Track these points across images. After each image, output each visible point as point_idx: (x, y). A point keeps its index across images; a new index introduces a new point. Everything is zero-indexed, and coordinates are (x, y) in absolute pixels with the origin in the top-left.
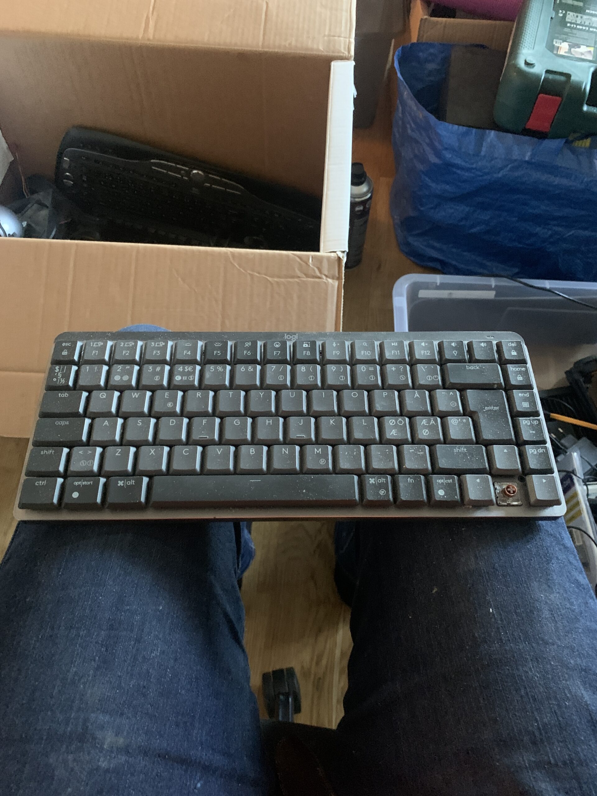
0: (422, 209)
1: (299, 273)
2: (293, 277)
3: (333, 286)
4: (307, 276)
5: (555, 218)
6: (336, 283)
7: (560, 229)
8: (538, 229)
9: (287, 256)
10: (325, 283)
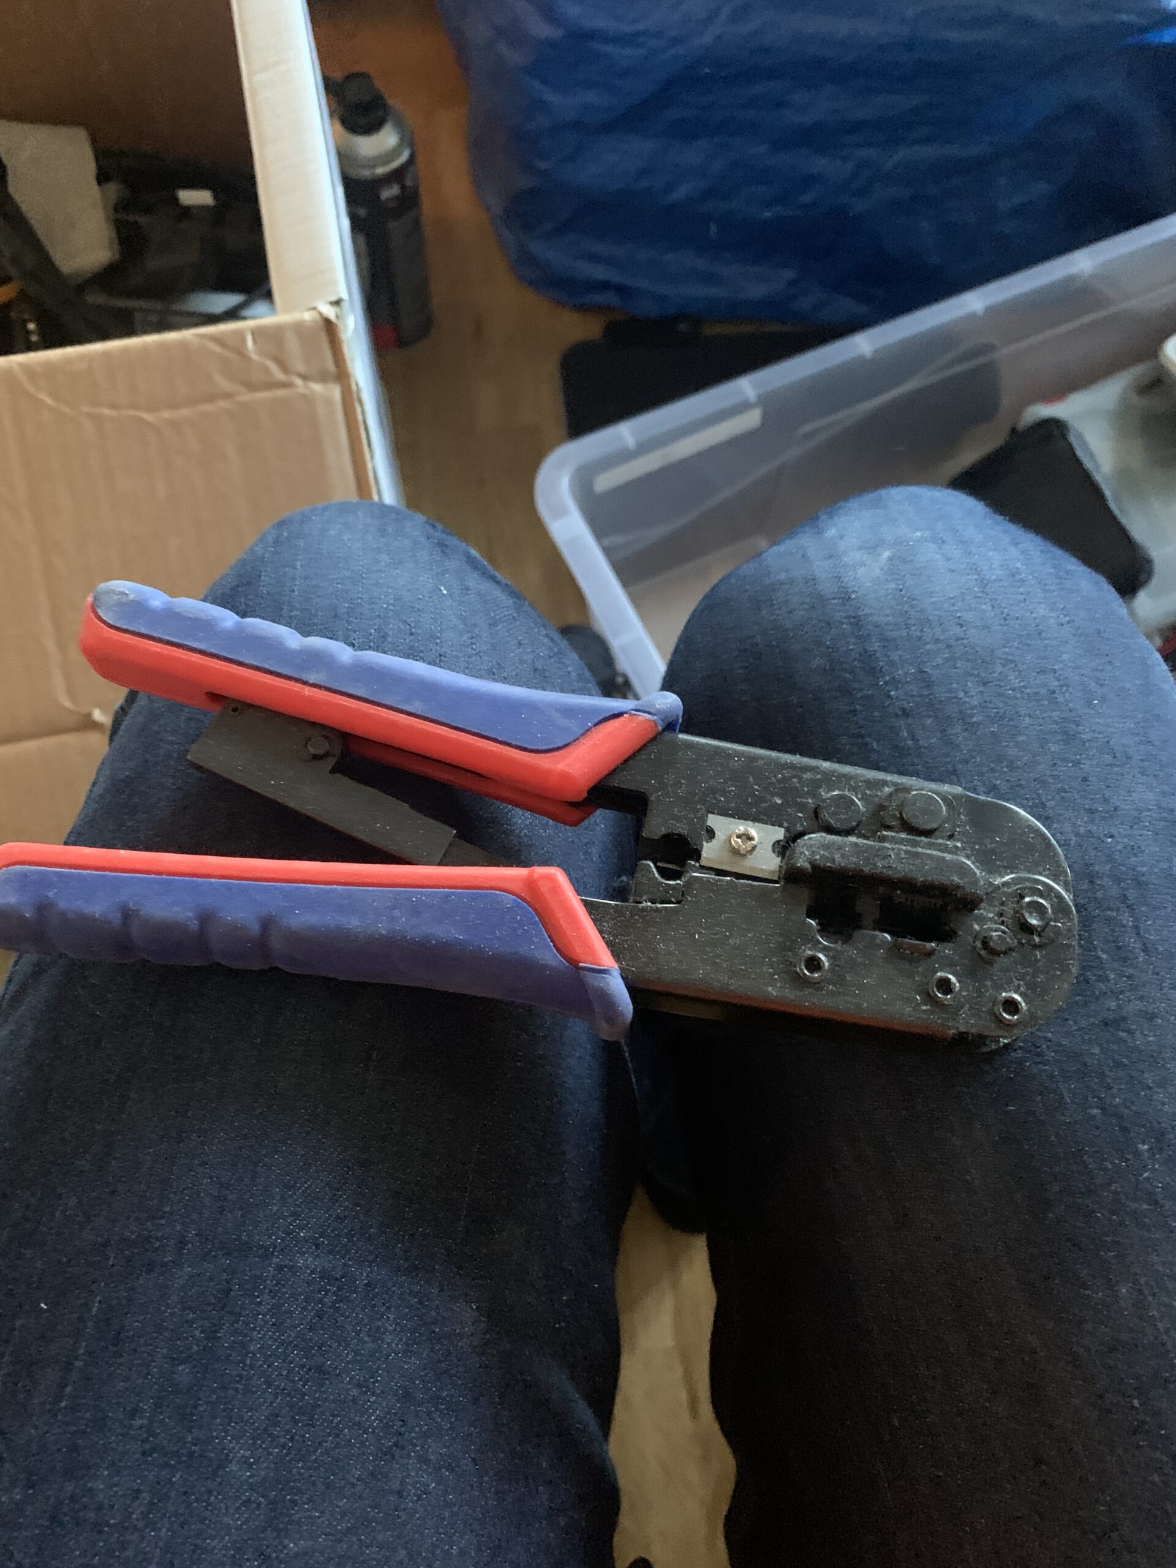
0: (543, 165)
1: (225, 385)
2: (211, 398)
3: (329, 401)
4: (251, 387)
5: (856, 127)
6: (336, 392)
7: (871, 153)
8: (821, 164)
9: (183, 344)
10: (303, 396)
